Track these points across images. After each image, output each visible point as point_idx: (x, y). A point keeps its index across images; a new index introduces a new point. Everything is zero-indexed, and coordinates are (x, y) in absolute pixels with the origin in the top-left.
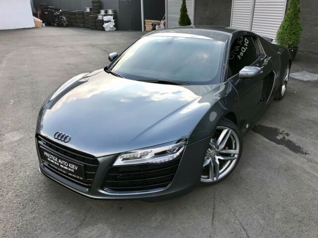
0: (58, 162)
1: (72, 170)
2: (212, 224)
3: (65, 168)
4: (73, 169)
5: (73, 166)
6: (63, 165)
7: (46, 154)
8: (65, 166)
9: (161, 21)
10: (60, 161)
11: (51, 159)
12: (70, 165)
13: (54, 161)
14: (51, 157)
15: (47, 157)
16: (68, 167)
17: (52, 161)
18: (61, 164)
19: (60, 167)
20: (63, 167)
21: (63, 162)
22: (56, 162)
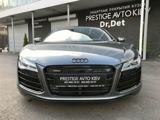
0: (79, 80)
1: (94, 82)
3: (87, 82)
4: (95, 80)
5: (96, 78)
6: (85, 80)
7: (63, 78)
8: (87, 81)
9: (5, 48)
10: (81, 79)
11: (69, 81)
12: (92, 78)
13: (73, 81)
14: (70, 78)
15: (64, 81)
16: (91, 80)
17: (70, 82)
18: (83, 81)
19: (80, 84)
20: (84, 82)
21: (85, 78)
22: (76, 81)
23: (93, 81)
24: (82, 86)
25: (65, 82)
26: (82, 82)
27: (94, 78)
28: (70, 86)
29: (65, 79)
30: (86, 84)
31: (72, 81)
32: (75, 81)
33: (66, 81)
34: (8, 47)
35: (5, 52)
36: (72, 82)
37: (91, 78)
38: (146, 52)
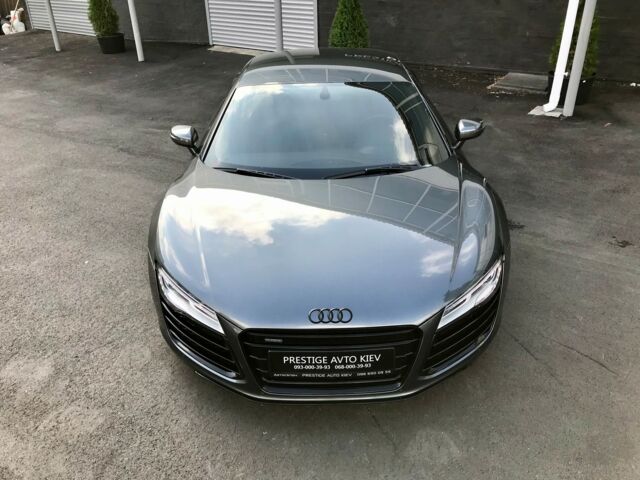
0: (329, 364)
1: (366, 365)
2: (536, 359)
3: (349, 367)
4: (369, 362)
5: (370, 358)
6: (344, 363)
7: (291, 359)
8: (349, 363)
9: (12, 13)
10: (334, 360)
11: (304, 365)
12: (362, 359)
13: (315, 365)
14: (307, 360)
15: (293, 364)
16: (358, 362)
17: (307, 367)
18: (338, 364)
19: (333, 370)
20: (343, 367)
21: (344, 359)
22: (323, 365)
23: (364, 363)
24: (338, 375)
25: (296, 367)
26: (337, 367)
27: (365, 358)
28: (307, 375)
29: (295, 361)
30: (345, 371)
31: (311, 364)
32: (319, 365)
33: (297, 364)
34: (21, 9)
35: (14, 32)
36: (312, 367)
37: (359, 359)
38: (581, 81)
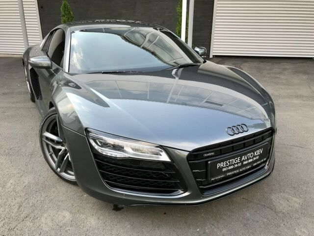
3: (249, 161)
4: (258, 155)
5: (259, 152)
7: (221, 165)
8: (250, 158)
10: (243, 158)
13: (234, 164)
14: (229, 162)
16: (254, 156)
17: (230, 168)
18: (245, 161)
21: (248, 156)
23: (256, 156)
24: (245, 168)
25: (224, 170)
26: (245, 163)
27: (257, 153)
28: (229, 174)
29: (223, 165)
30: (248, 164)
31: (232, 165)
32: (236, 164)
33: (224, 167)
36: (232, 167)
37: (254, 154)
